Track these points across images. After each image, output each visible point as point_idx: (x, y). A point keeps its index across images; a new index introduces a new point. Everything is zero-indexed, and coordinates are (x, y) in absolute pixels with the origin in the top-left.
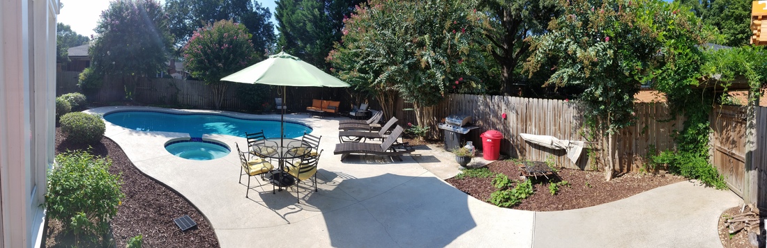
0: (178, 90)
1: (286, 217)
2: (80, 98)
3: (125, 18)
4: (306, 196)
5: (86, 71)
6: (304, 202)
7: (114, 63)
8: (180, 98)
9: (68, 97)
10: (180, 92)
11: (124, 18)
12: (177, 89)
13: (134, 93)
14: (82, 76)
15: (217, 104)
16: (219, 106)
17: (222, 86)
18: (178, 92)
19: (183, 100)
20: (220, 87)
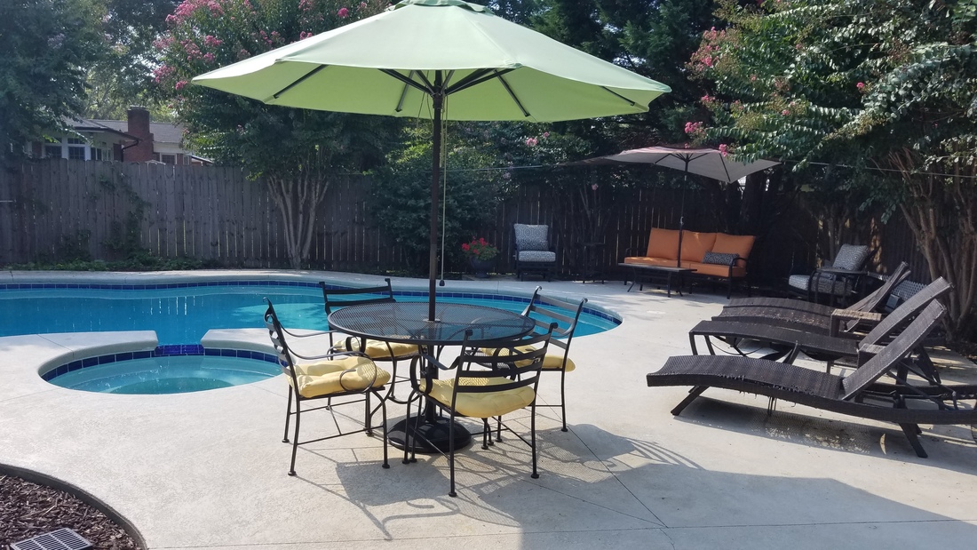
0: (141, 205)
1: (388, 525)
4: (490, 482)
6: (474, 496)
8: (150, 236)
10: (147, 212)
12: (137, 200)
15: (293, 250)
16: (301, 254)
17: (306, 183)
18: (140, 211)
19: (163, 242)
20: (299, 188)
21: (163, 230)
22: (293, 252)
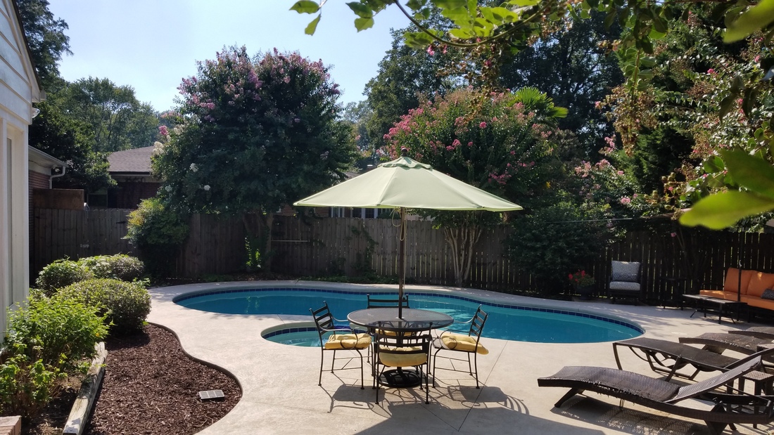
0: (372, 243)
2: (127, 265)
3: (230, 97)
5: (147, 206)
7: (207, 187)
8: (377, 261)
9: (94, 264)
10: (376, 248)
11: (227, 98)
12: (371, 241)
13: (268, 250)
14: (135, 217)
15: (458, 274)
16: (463, 277)
17: (467, 231)
18: (372, 247)
19: (384, 266)
20: (462, 234)
21: (384, 259)
22: (458, 275)
